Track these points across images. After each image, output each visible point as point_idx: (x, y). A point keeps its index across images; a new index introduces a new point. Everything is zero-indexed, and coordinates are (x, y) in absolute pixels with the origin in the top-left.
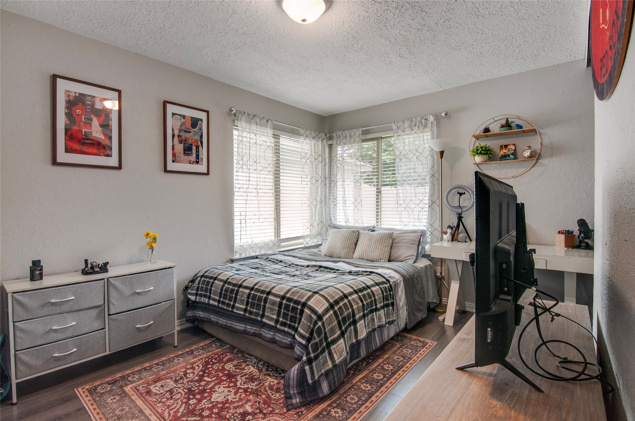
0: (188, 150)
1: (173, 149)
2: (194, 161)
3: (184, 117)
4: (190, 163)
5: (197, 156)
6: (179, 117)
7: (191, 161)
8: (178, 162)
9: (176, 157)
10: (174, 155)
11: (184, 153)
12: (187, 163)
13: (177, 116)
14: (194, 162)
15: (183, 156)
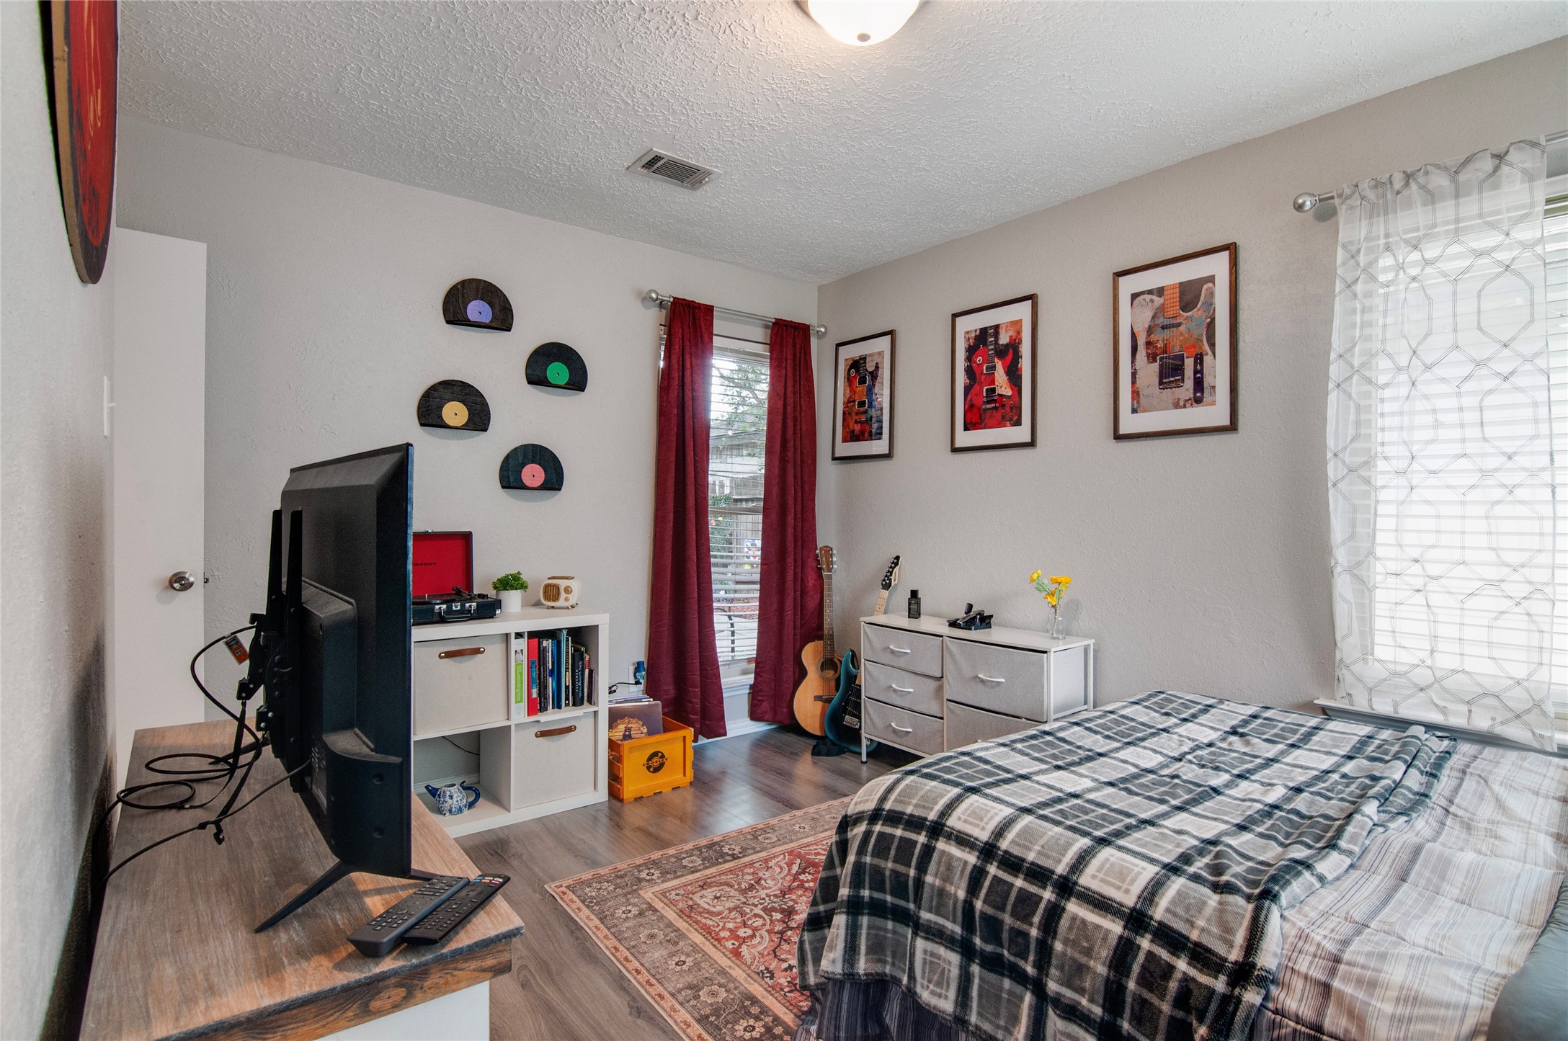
0: (1170, 372)
1: (1134, 382)
2: (1190, 399)
3: (1160, 291)
4: (1177, 405)
5: (1199, 384)
6: (1148, 297)
7: (1179, 399)
8: (1145, 411)
9: (1141, 397)
10: (1136, 394)
11: (1161, 383)
12: (1168, 409)
13: (1142, 297)
14: (1187, 401)
15: (1156, 389)
